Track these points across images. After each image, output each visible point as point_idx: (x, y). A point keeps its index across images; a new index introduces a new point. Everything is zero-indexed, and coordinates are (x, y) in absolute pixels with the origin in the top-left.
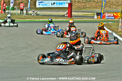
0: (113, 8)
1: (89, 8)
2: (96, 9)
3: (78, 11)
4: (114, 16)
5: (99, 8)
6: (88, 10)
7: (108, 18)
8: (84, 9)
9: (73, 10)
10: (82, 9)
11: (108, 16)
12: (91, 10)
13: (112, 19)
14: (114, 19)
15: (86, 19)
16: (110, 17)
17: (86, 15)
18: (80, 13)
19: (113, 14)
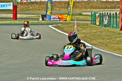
0: (56, 10)
1: (32, 10)
2: (39, 11)
3: (21, 13)
4: (59, 18)
5: (43, 10)
6: (31, 12)
7: (53, 20)
8: (27, 11)
9: (18, 13)
10: (25, 11)
11: (53, 18)
12: (34, 12)
13: (58, 21)
14: (59, 21)
15: (34, 22)
16: (55, 19)
17: (30, 17)
18: (24, 15)
19: (58, 16)
